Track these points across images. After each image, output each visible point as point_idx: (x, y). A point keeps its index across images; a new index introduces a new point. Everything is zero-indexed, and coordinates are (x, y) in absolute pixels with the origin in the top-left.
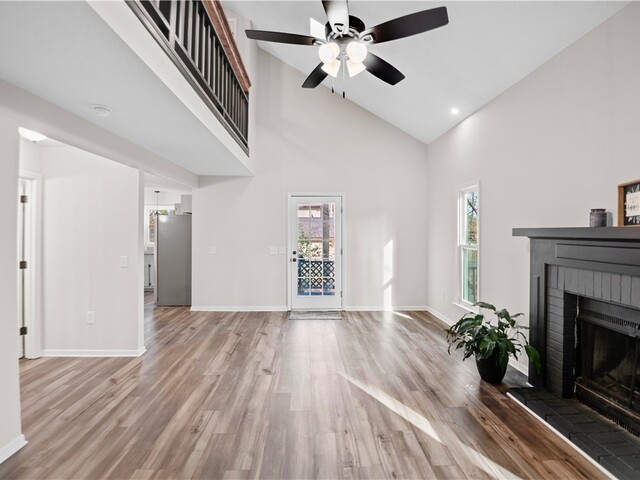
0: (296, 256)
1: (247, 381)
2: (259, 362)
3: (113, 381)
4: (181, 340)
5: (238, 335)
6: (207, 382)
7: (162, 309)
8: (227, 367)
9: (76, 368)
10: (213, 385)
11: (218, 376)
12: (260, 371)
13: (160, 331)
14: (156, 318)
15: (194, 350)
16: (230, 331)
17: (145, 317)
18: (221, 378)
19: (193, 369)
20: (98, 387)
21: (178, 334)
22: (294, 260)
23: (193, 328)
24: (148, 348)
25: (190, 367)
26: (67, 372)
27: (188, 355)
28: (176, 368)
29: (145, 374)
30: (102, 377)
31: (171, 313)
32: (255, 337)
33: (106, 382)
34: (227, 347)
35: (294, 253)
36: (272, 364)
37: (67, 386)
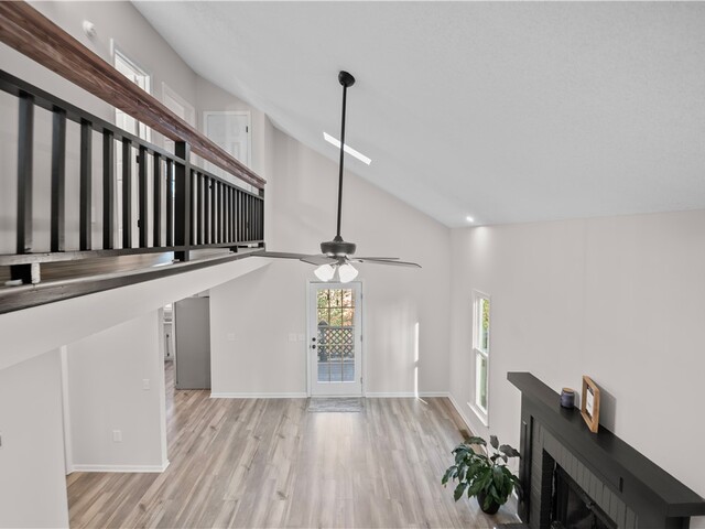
0: (316, 343)
1: (262, 509)
2: (274, 481)
3: (142, 507)
4: (201, 447)
5: (256, 438)
6: (226, 509)
7: (182, 394)
8: (245, 487)
9: (108, 489)
10: (232, 514)
11: (236, 501)
12: (275, 496)
13: (181, 433)
14: (177, 410)
15: (214, 461)
16: (249, 431)
17: (167, 409)
18: (239, 503)
19: (213, 490)
20: (129, 517)
21: (199, 438)
22: (314, 347)
23: (213, 428)
24: (171, 459)
25: (210, 488)
26: (99, 495)
27: (208, 471)
28: (198, 489)
29: (169, 498)
30: (132, 501)
31: (191, 401)
32: (273, 442)
33: (136, 509)
34: (244, 459)
35: (314, 339)
36: (286, 484)
37: (102, 514)
